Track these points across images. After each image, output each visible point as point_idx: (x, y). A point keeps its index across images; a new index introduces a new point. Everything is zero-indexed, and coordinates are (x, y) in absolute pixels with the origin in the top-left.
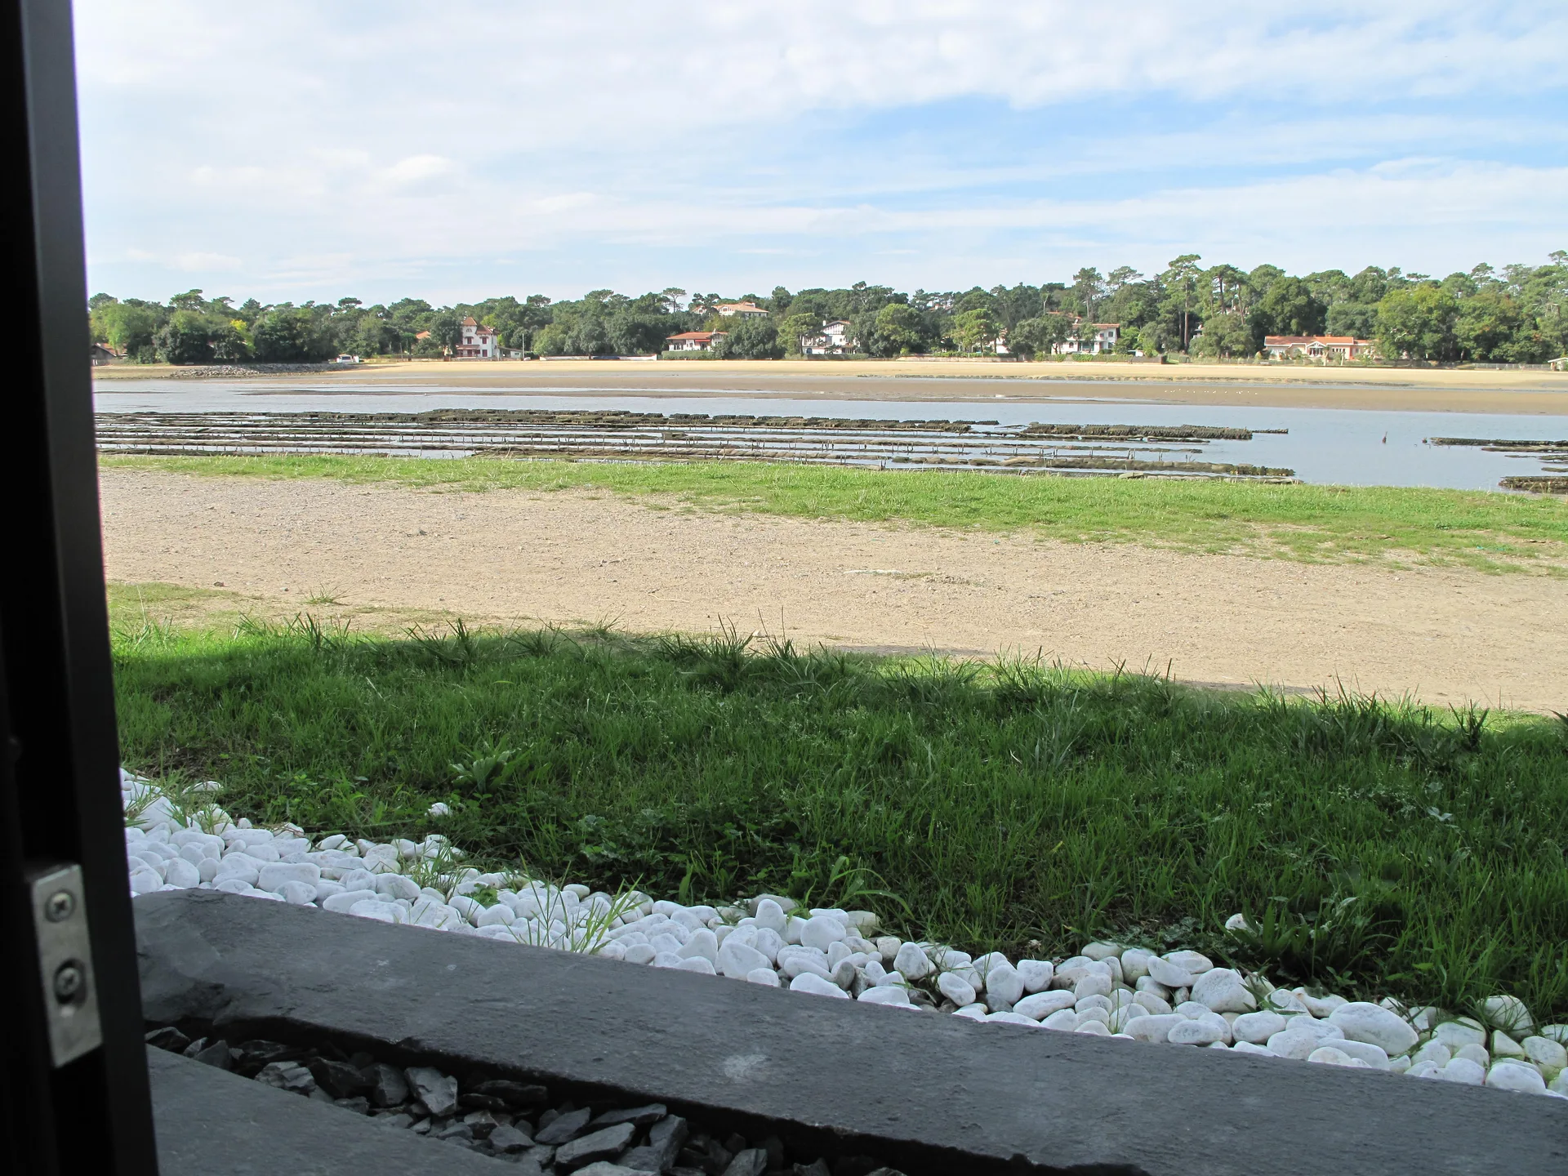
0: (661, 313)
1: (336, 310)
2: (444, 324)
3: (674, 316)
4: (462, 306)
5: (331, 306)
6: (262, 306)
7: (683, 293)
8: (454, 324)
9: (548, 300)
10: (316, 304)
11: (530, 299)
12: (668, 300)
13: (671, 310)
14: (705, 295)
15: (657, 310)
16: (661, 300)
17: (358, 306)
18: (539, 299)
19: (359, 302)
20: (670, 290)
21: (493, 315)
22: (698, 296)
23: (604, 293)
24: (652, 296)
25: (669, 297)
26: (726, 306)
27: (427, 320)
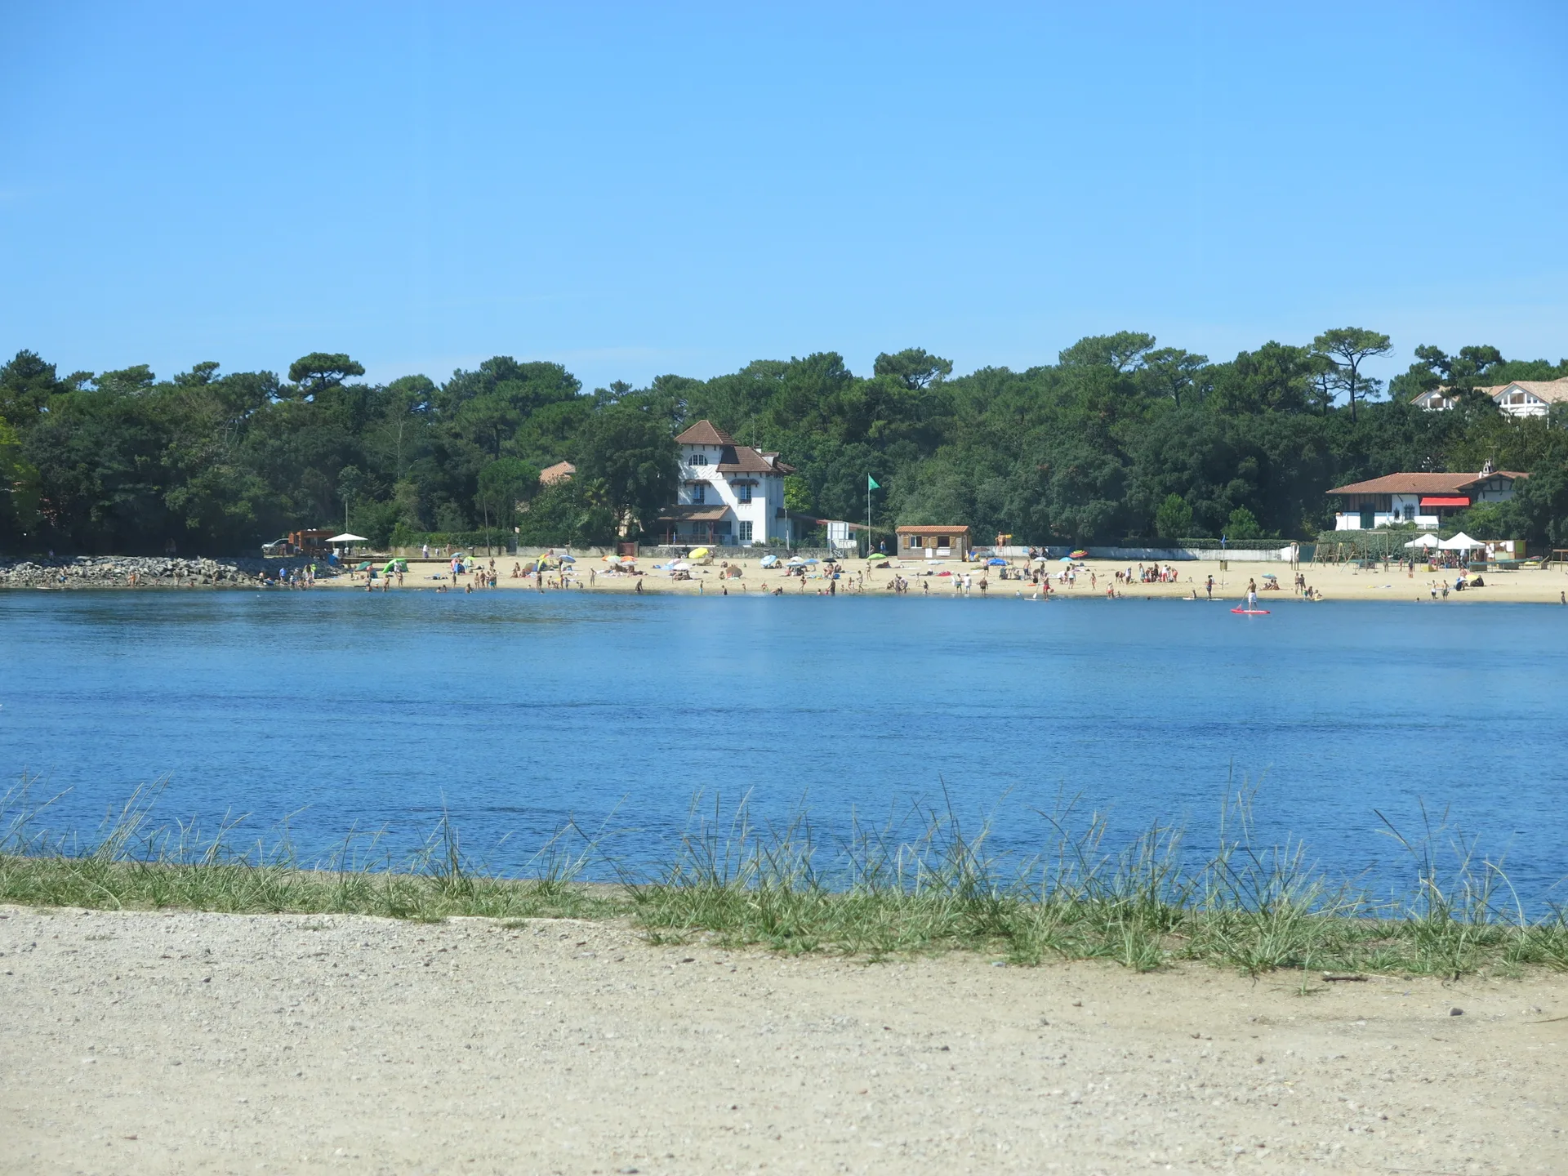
0: (1308, 410)
1: (283, 392)
2: (619, 441)
3: (1352, 414)
4: (671, 385)
5: (268, 380)
6: (62, 374)
7: (1382, 344)
8: (653, 442)
9: (946, 367)
10: (223, 372)
11: (885, 365)
12: (1333, 366)
13: (1341, 399)
14: (1452, 351)
15: (1293, 401)
16: (1307, 368)
17: (350, 381)
18: (918, 362)
19: (359, 371)
20: (1336, 338)
21: (768, 415)
22: (1433, 356)
23: (1125, 343)
24: (1279, 358)
25: (1337, 357)
26: (1518, 387)
27: (565, 425)
